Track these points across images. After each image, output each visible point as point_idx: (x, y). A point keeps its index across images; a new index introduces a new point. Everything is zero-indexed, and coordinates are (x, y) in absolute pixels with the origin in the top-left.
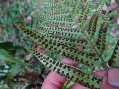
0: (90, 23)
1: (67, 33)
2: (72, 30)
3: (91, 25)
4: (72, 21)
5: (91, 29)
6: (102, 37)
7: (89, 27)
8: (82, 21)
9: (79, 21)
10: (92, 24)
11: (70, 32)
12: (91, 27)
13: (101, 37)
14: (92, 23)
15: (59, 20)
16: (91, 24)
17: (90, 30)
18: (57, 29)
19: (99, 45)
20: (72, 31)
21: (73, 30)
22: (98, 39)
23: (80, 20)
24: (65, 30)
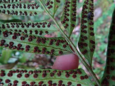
0: (66, 7)
1: (32, 31)
2: (39, 25)
3: (68, 10)
4: (37, 8)
5: (69, 17)
6: (87, 29)
7: (66, 14)
8: (53, 5)
9: (49, 6)
10: (70, 8)
11: (36, 28)
12: (68, 15)
13: (85, 29)
14: (69, 6)
15: (17, 7)
16: (68, 8)
17: (68, 20)
18: (15, 26)
19: (84, 46)
20: (39, 27)
21: (41, 24)
22: (81, 36)
23: (50, 4)
24: (28, 26)
